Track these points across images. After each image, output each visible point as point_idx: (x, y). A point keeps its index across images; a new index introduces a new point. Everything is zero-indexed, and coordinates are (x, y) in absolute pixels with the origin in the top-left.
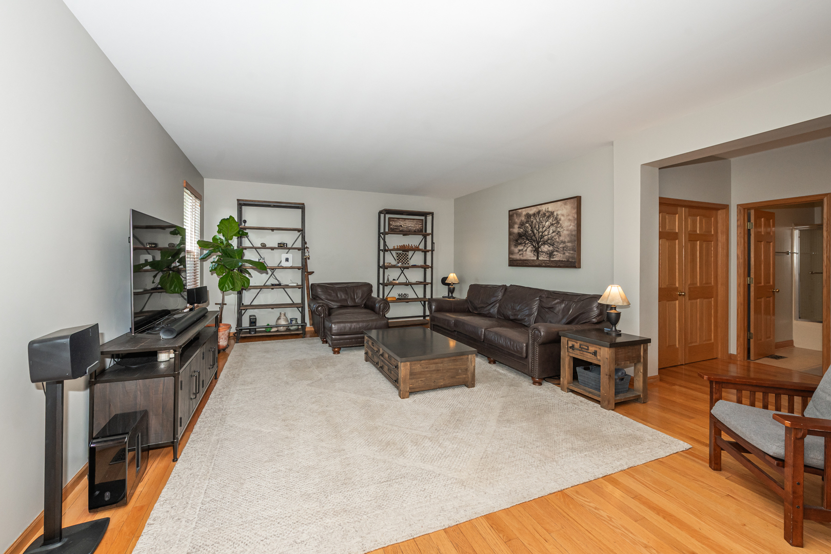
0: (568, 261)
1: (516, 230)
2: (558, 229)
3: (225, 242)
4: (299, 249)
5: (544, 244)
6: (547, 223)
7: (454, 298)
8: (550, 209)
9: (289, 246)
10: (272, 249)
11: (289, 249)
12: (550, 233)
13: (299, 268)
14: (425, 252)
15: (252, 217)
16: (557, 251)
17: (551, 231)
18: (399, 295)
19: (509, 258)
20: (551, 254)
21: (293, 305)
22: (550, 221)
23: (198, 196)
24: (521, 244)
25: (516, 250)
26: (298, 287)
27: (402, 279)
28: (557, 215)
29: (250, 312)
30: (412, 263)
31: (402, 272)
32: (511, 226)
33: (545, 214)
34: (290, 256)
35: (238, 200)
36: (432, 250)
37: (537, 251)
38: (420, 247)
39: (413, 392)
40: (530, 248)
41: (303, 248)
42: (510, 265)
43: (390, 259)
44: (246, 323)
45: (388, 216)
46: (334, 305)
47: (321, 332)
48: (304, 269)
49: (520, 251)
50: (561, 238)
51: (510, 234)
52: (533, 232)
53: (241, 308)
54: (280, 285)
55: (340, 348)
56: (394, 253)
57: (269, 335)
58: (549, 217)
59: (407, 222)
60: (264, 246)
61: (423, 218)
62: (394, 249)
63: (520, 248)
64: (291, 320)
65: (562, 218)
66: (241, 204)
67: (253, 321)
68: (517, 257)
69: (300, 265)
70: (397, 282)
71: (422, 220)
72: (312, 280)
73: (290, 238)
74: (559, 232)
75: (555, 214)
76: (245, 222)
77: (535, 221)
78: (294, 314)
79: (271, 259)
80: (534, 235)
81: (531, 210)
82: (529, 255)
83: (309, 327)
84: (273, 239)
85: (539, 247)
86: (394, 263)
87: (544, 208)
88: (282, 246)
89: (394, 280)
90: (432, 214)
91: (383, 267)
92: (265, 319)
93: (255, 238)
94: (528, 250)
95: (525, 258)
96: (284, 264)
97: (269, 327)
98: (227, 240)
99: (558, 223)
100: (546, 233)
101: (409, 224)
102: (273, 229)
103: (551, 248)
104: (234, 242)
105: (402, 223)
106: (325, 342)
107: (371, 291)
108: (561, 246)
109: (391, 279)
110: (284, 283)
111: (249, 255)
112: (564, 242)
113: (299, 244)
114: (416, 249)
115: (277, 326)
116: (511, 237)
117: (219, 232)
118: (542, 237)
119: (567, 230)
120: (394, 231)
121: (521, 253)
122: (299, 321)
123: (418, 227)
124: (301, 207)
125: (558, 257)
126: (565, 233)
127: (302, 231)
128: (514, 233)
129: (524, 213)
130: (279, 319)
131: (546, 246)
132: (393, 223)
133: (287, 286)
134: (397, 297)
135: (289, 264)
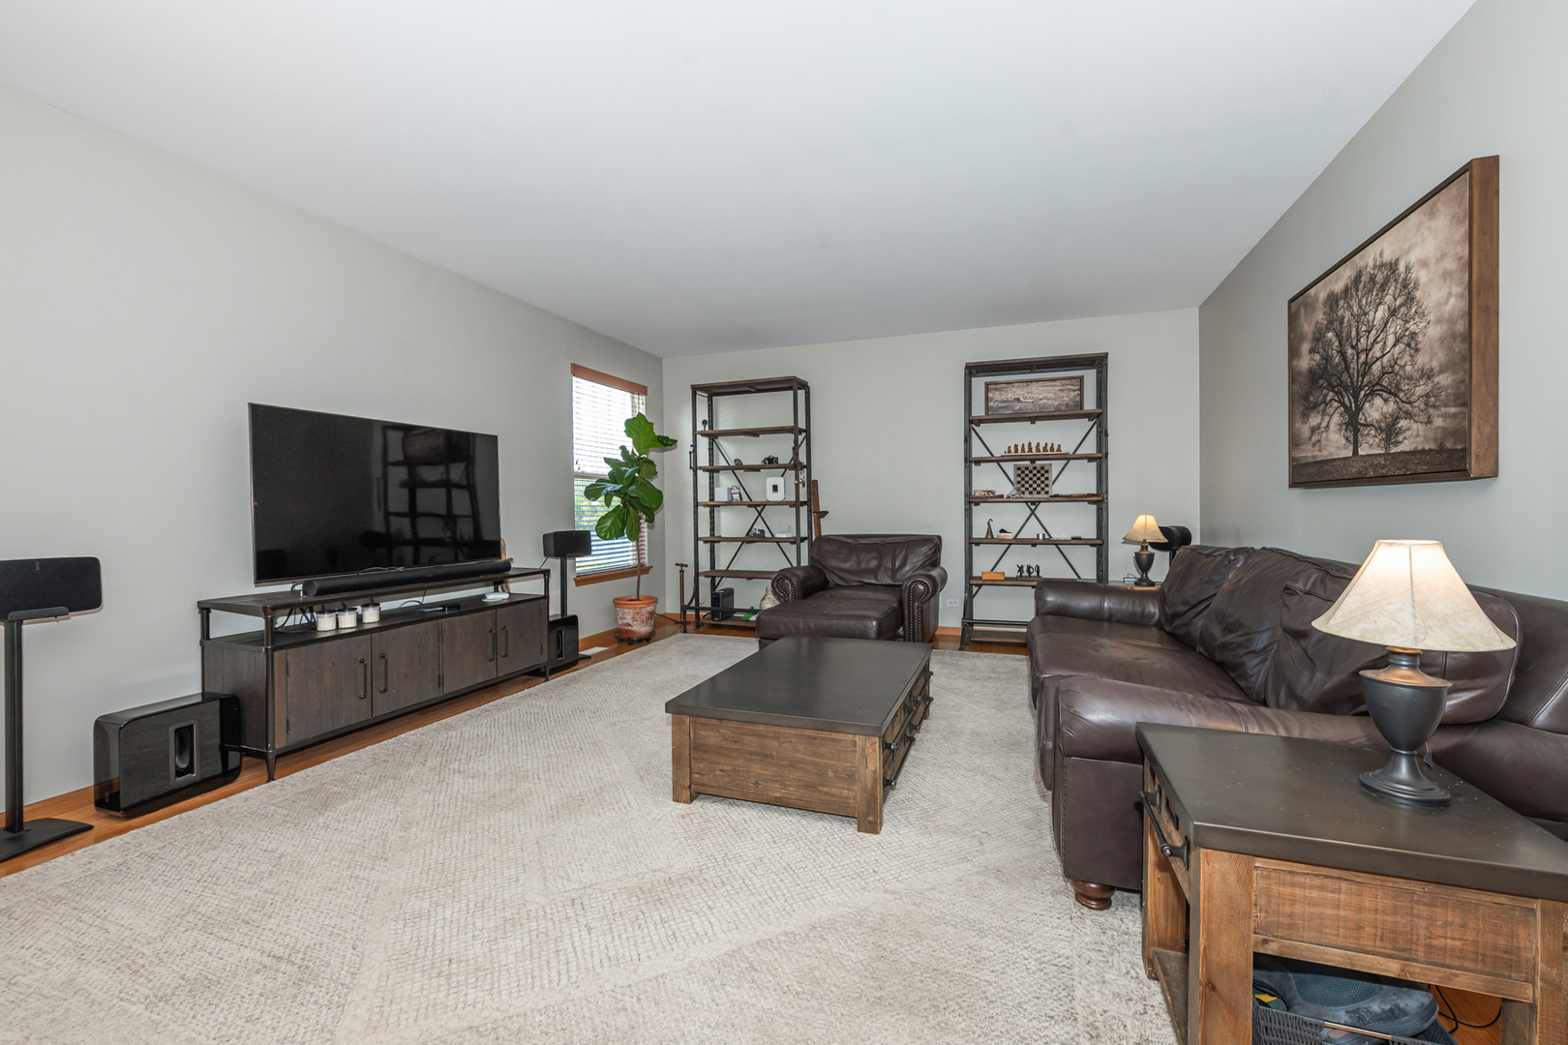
0: (1441, 450)
1: (1305, 363)
2: (1412, 327)
5: (1372, 394)
6: (1381, 312)
7: (1153, 584)
8: (1387, 257)
9: (783, 463)
10: (755, 469)
11: (778, 467)
12: (1386, 349)
13: (801, 505)
14: (1097, 460)
15: (728, 413)
16: (1408, 415)
17: (1391, 340)
18: (1022, 570)
19: (1292, 459)
20: (1389, 431)
22: (1388, 299)
24: (1316, 406)
25: (1305, 431)
27: (1032, 531)
28: (1408, 269)
30: (1059, 489)
31: (1033, 513)
32: (1294, 353)
33: (1372, 278)
34: (779, 481)
35: (694, 388)
37: (1353, 426)
38: (1082, 451)
40: (1336, 418)
42: (1294, 484)
43: (990, 479)
44: (706, 601)
45: (979, 383)
48: (809, 502)
49: (1313, 430)
50: (1421, 359)
51: (1293, 375)
52: (1342, 354)
56: (1010, 467)
58: (1383, 287)
59: (1034, 387)
60: (739, 465)
62: (1007, 458)
63: (1314, 420)
65: (1422, 276)
67: (716, 599)
68: (1308, 453)
69: (805, 499)
70: (1017, 536)
71: (1083, 378)
72: (828, 528)
74: (1413, 335)
75: (1402, 267)
77: (1347, 314)
80: (1347, 368)
81: (1339, 278)
82: (1335, 444)
84: (752, 452)
85: (1359, 409)
86: (1005, 488)
87: (1369, 258)
89: (1002, 531)
90: (1104, 358)
91: (971, 501)
94: (1332, 426)
95: (1324, 455)
96: (772, 497)
99: (1410, 299)
100: (1377, 351)
101: (1041, 393)
102: (753, 433)
103: (1391, 407)
105: (1021, 393)
107: (941, 554)
108: (1420, 390)
109: (995, 530)
110: (774, 532)
112: (1427, 375)
114: (1073, 455)
116: (1296, 387)
118: (1368, 365)
119: (1439, 321)
120: (1000, 414)
121: (1315, 438)
123: (1068, 396)
124: (793, 385)
125: (1414, 437)
126: (1431, 333)
127: (805, 431)
128: (1300, 374)
129: (1323, 296)
131: (1378, 401)
132: (996, 396)
134: (1014, 573)
135: (779, 497)
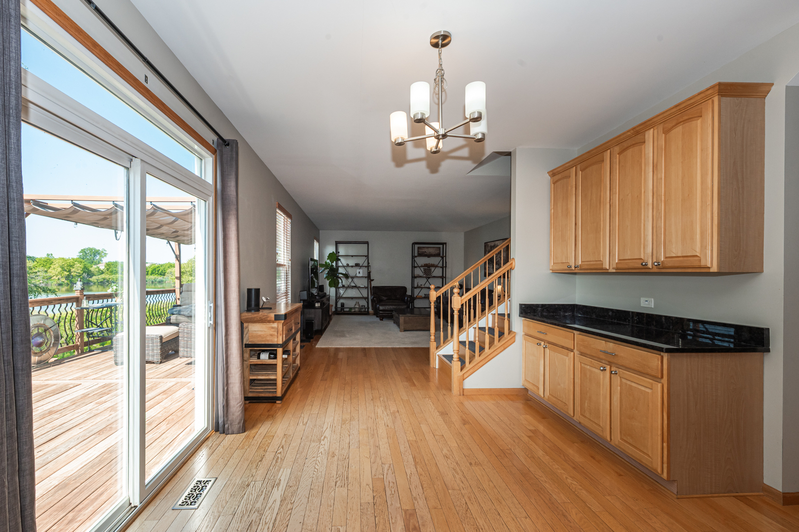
3: (331, 264)
4: (366, 267)
9: (361, 265)
10: (352, 266)
11: (361, 267)
13: (366, 277)
14: (442, 267)
15: (342, 250)
18: (425, 295)
21: (363, 298)
23: (318, 241)
26: (365, 288)
27: (427, 285)
29: (342, 301)
30: (434, 274)
31: (427, 280)
34: (361, 271)
35: (336, 242)
36: (446, 267)
38: (439, 265)
39: (405, 330)
41: (368, 267)
42: (485, 276)
43: (418, 272)
44: (339, 305)
45: (417, 246)
46: (384, 298)
47: (376, 313)
48: (369, 277)
49: (488, 267)
53: (338, 297)
54: (356, 286)
55: (383, 318)
56: (422, 269)
57: (351, 313)
59: (429, 249)
60: (348, 265)
61: (441, 246)
62: (422, 266)
64: (362, 306)
66: (337, 243)
67: (343, 305)
69: (367, 276)
70: (423, 286)
71: (440, 248)
72: (374, 284)
73: (361, 261)
76: (339, 252)
78: (363, 303)
79: (351, 272)
82: (491, 271)
83: (371, 310)
84: (352, 262)
86: (421, 274)
87: (496, 243)
88: (357, 265)
89: (421, 285)
90: (446, 243)
91: (414, 277)
92: (350, 304)
93: (343, 261)
94: (491, 268)
96: (358, 275)
97: (351, 308)
98: (331, 263)
101: (432, 251)
102: (352, 256)
103: (498, 267)
104: (334, 264)
105: (426, 250)
106: (377, 317)
107: (406, 291)
109: (419, 285)
110: (358, 285)
111: (341, 270)
113: (366, 264)
114: (436, 266)
115: (354, 308)
117: (328, 259)
120: (421, 255)
122: (366, 306)
123: (437, 252)
124: (367, 243)
127: (367, 256)
129: (490, 245)
130: (355, 305)
132: (421, 250)
133: (360, 287)
134: (423, 296)
135: (361, 275)
